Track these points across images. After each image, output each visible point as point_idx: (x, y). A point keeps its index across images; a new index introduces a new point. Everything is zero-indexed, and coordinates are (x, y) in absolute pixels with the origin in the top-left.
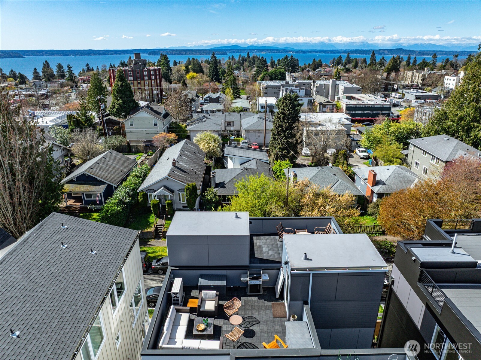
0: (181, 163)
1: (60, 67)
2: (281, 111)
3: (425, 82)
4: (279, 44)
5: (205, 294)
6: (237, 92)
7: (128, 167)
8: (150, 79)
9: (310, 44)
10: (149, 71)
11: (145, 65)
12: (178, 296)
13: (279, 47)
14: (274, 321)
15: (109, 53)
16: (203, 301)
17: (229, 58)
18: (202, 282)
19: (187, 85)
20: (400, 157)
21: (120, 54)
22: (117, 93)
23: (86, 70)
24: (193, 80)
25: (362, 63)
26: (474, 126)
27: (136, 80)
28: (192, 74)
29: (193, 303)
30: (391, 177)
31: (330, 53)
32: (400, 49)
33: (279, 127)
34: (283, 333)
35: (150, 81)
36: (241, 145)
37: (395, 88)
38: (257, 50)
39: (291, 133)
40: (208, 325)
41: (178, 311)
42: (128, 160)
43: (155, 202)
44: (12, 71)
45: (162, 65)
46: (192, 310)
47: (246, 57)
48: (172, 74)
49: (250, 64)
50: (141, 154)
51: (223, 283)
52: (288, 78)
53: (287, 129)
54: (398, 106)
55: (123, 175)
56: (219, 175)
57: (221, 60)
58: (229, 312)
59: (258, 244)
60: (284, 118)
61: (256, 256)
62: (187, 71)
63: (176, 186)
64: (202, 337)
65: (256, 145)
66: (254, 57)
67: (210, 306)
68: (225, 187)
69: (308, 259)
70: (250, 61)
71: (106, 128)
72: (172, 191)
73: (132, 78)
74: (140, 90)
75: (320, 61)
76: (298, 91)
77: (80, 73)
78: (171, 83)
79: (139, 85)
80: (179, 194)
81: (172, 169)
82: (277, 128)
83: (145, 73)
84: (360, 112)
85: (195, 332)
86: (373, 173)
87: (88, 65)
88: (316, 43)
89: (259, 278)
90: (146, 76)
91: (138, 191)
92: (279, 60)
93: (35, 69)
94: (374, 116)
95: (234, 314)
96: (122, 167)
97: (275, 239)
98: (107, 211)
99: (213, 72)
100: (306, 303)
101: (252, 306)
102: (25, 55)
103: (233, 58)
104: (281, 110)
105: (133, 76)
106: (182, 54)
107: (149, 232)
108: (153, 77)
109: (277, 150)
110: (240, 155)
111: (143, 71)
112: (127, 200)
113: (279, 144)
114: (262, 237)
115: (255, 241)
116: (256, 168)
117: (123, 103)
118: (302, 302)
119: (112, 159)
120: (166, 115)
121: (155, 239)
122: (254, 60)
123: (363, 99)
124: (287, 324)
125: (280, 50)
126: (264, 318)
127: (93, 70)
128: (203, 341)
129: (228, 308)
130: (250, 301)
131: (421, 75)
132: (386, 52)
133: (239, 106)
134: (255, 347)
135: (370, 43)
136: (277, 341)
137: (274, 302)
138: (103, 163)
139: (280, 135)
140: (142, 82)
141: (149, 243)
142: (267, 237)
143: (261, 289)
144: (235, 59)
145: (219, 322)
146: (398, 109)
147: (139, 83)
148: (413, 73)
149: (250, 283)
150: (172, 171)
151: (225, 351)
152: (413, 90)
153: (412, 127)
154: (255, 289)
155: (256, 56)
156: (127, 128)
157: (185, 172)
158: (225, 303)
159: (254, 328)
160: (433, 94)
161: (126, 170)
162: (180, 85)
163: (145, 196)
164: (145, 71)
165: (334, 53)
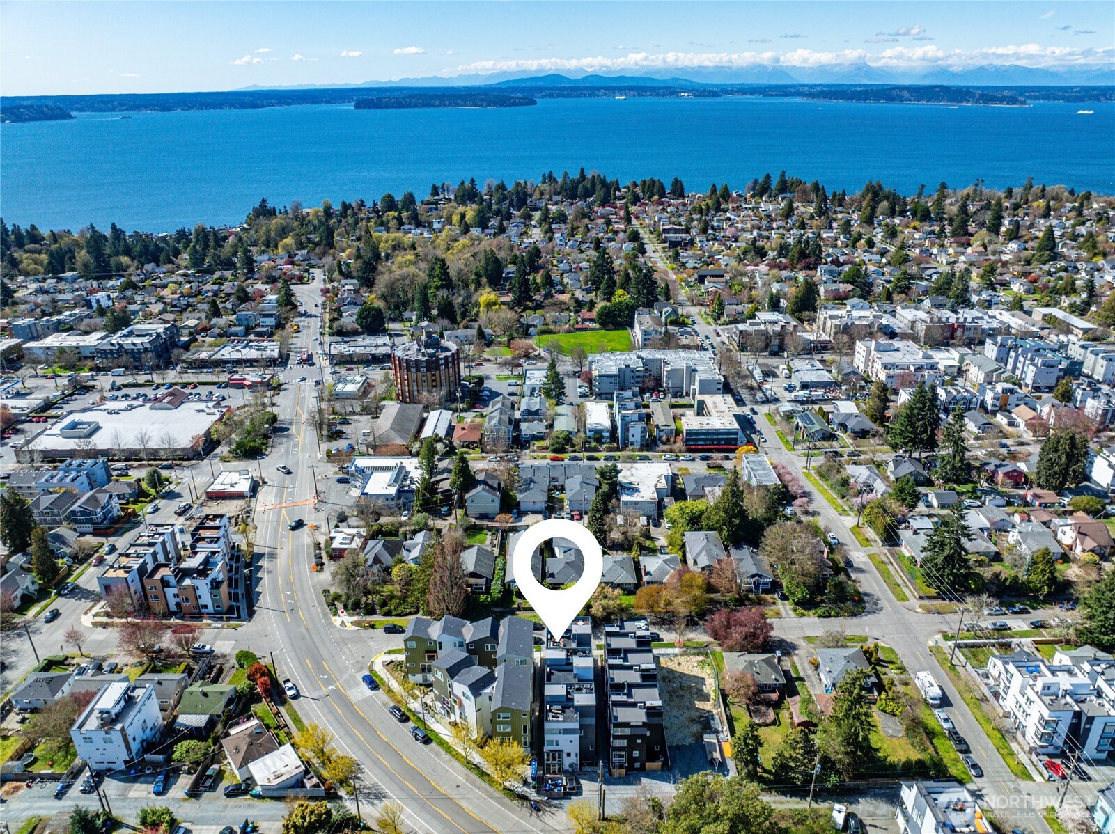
8: (447, 367)
19: (485, 332)
21: (289, 104)
28: (487, 296)
38: (606, 88)
43: (516, 590)
55: (492, 568)
62: (478, 284)
65: (578, 514)
73: (425, 369)
74: (434, 384)
79: (434, 377)
84: (703, 437)
88: (743, 68)
90: (442, 365)
91: (505, 582)
98: (492, 596)
99: (521, 288)
102: (72, 110)
105: (426, 366)
106: (433, 105)
107: (515, 608)
108: (450, 365)
111: (439, 360)
112: (501, 589)
116: (574, 559)
121: (518, 611)
123: (713, 411)
125: (660, 88)
131: (833, 325)
132: (905, 94)
133: (562, 428)
140: (437, 372)
156: (469, 503)
162: (474, 332)
164: (442, 359)
165: (786, 95)
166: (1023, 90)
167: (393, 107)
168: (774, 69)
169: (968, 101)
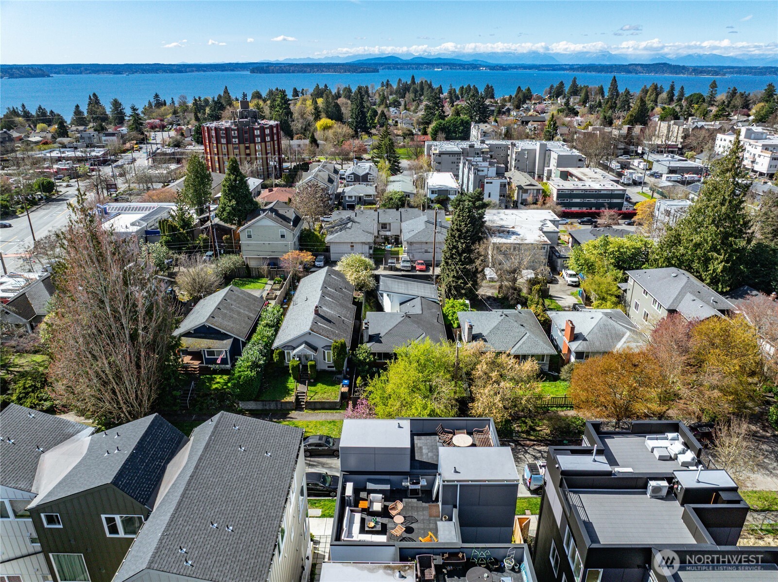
0: (324, 308)
1: (116, 104)
2: (455, 227)
3: (688, 141)
4: (464, 55)
5: (373, 497)
6: (395, 162)
7: (255, 310)
8: (263, 140)
9: (514, 54)
10: (262, 129)
11: (256, 118)
12: (351, 498)
13: (464, 59)
14: (429, 520)
15: (188, 70)
16: (371, 502)
17: (383, 85)
18: (370, 486)
19: (319, 142)
20: (616, 293)
21: (204, 71)
22: (229, 190)
23: (153, 104)
24: (326, 131)
25: (596, 94)
26: (712, 256)
27: (244, 143)
28: (324, 121)
29: (363, 505)
30: (594, 330)
31: (548, 70)
32: (662, 64)
33: (453, 248)
34: (436, 531)
35: (263, 144)
36: (402, 264)
37: (640, 151)
38: (428, 64)
39: (469, 258)
40: (377, 523)
41: (352, 511)
42: (255, 300)
43: (296, 364)
44: (40, 108)
45: (278, 105)
46: (363, 510)
47: (409, 82)
48: (293, 121)
49: (416, 97)
50: (264, 280)
51: (387, 487)
52: (474, 132)
53: (464, 251)
54: (640, 184)
55: (251, 323)
56: (373, 322)
57: (370, 87)
58: (393, 513)
59: (419, 445)
60: (460, 237)
61: (417, 458)
62: (317, 117)
63: (320, 341)
64: (372, 532)
65: (422, 264)
66: (422, 82)
67: (377, 507)
68: (381, 342)
69: (457, 472)
70: (415, 91)
71: (217, 244)
72: (315, 349)
73: (237, 140)
74: (248, 158)
75: (529, 89)
76: (486, 169)
77: (145, 109)
78: (292, 139)
79: (248, 151)
80: (324, 352)
81: (314, 319)
82: (451, 250)
83: (257, 132)
84: (578, 200)
85: (367, 529)
86: (571, 325)
87: (157, 96)
88: (524, 54)
89: (418, 483)
90: (258, 136)
91: (273, 348)
92: (463, 87)
93: (77, 107)
94: (599, 206)
95: (397, 514)
96: (248, 311)
97: (435, 440)
98: (240, 377)
99: (357, 118)
100: (455, 506)
101: (412, 507)
102: (52, 73)
103: (388, 85)
104: (457, 225)
105: (238, 137)
106: (305, 72)
107: (289, 402)
108: (268, 139)
109: (451, 279)
110: (400, 291)
111: (254, 129)
112: (262, 362)
113: (453, 270)
114: (423, 437)
115: (416, 441)
116: (421, 312)
117: (237, 204)
118: (452, 506)
119: (235, 301)
120: (297, 221)
121: (296, 410)
122: (422, 89)
123: (584, 178)
124: (439, 524)
125: (465, 65)
126: (422, 518)
127: (165, 104)
128: (373, 536)
129: (393, 508)
130: (410, 502)
131: (681, 129)
132: (639, 68)
133: (397, 190)
134: (413, 540)
135: (613, 53)
136: (431, 537)
137: (431, 504)
138: (225, 308)
139: (455, 258)
140: (252, 145)
141: (289, 416)
142: (428, 437)
143: (420, 492)
144: (391, 85)
145: (385, 520)
146: (638, 189)
147: (247, 148)
148: (669, 126)
149: (410, 488)
150: (315, 323)
151: (391, 543)
152: (667, 156)
153: (639, 245)
154: (414, 492)
155: (426, 81)
156: (244, 241)
157: (330, 321)
158: (391, 505)
159: (413, 526)
160: (697, 163)
161: (253, 316)
162: (307, 141)
163: (282, 355)
164: (257, 129)
165: (554, 70)
166: (722, 68)
167: (278, 73)
168: (545, 54)
169: (684, 74)
